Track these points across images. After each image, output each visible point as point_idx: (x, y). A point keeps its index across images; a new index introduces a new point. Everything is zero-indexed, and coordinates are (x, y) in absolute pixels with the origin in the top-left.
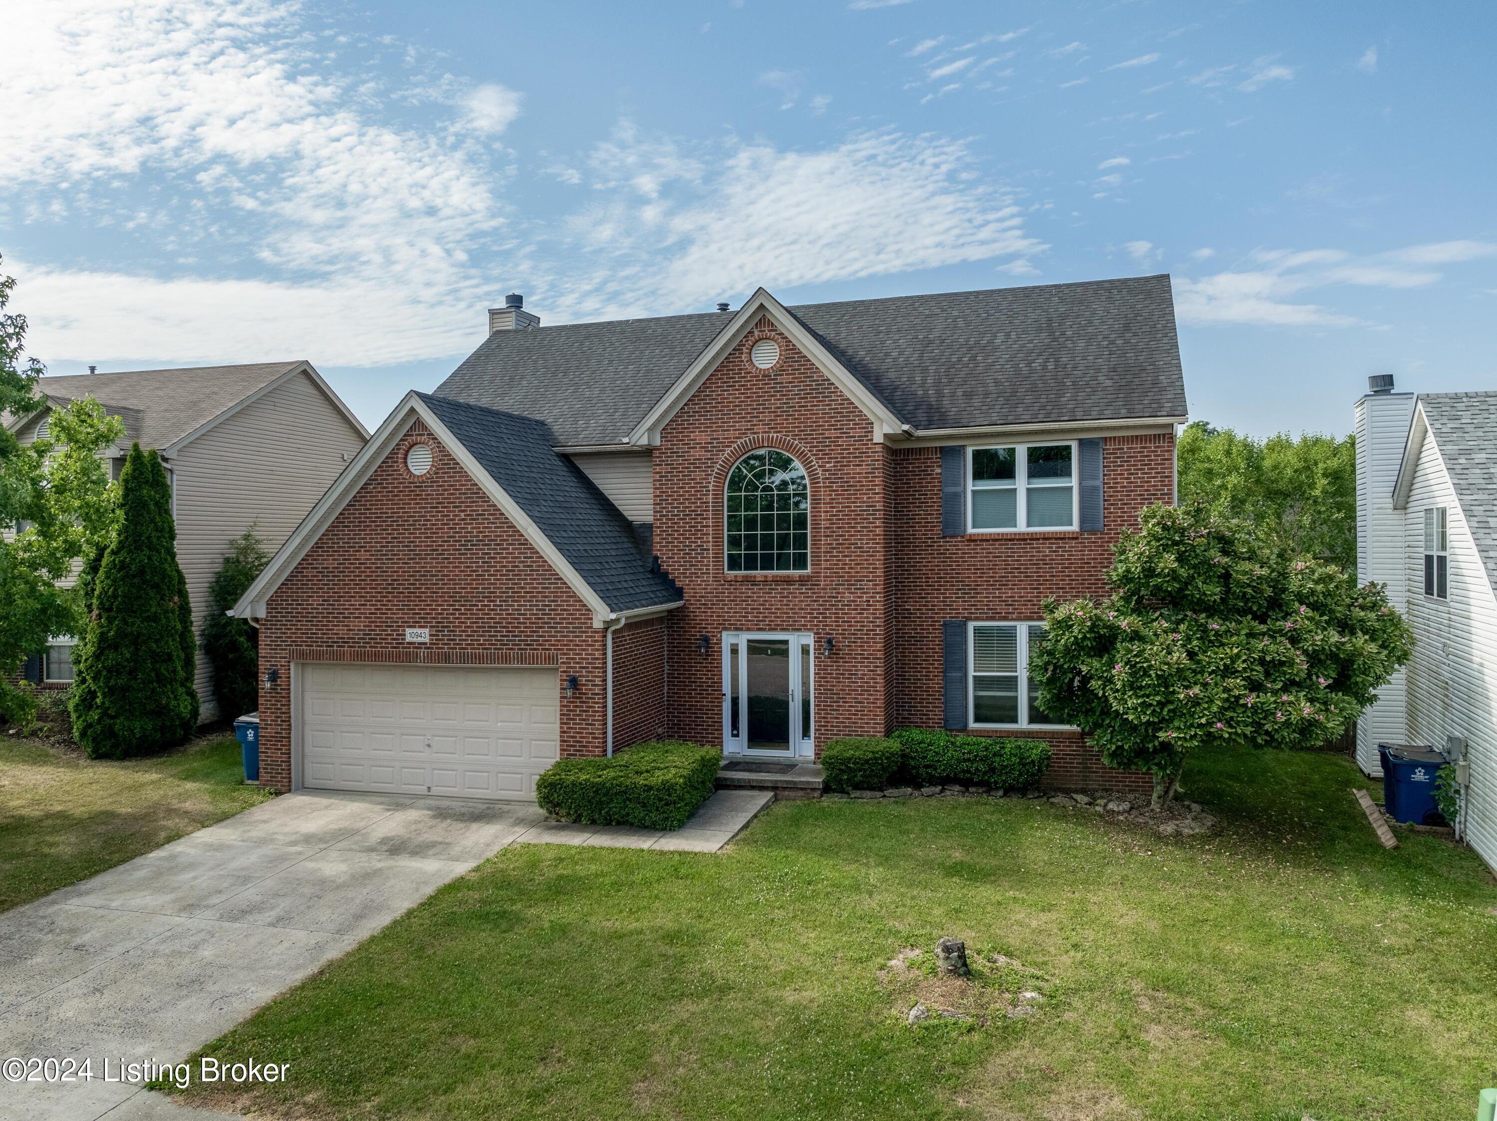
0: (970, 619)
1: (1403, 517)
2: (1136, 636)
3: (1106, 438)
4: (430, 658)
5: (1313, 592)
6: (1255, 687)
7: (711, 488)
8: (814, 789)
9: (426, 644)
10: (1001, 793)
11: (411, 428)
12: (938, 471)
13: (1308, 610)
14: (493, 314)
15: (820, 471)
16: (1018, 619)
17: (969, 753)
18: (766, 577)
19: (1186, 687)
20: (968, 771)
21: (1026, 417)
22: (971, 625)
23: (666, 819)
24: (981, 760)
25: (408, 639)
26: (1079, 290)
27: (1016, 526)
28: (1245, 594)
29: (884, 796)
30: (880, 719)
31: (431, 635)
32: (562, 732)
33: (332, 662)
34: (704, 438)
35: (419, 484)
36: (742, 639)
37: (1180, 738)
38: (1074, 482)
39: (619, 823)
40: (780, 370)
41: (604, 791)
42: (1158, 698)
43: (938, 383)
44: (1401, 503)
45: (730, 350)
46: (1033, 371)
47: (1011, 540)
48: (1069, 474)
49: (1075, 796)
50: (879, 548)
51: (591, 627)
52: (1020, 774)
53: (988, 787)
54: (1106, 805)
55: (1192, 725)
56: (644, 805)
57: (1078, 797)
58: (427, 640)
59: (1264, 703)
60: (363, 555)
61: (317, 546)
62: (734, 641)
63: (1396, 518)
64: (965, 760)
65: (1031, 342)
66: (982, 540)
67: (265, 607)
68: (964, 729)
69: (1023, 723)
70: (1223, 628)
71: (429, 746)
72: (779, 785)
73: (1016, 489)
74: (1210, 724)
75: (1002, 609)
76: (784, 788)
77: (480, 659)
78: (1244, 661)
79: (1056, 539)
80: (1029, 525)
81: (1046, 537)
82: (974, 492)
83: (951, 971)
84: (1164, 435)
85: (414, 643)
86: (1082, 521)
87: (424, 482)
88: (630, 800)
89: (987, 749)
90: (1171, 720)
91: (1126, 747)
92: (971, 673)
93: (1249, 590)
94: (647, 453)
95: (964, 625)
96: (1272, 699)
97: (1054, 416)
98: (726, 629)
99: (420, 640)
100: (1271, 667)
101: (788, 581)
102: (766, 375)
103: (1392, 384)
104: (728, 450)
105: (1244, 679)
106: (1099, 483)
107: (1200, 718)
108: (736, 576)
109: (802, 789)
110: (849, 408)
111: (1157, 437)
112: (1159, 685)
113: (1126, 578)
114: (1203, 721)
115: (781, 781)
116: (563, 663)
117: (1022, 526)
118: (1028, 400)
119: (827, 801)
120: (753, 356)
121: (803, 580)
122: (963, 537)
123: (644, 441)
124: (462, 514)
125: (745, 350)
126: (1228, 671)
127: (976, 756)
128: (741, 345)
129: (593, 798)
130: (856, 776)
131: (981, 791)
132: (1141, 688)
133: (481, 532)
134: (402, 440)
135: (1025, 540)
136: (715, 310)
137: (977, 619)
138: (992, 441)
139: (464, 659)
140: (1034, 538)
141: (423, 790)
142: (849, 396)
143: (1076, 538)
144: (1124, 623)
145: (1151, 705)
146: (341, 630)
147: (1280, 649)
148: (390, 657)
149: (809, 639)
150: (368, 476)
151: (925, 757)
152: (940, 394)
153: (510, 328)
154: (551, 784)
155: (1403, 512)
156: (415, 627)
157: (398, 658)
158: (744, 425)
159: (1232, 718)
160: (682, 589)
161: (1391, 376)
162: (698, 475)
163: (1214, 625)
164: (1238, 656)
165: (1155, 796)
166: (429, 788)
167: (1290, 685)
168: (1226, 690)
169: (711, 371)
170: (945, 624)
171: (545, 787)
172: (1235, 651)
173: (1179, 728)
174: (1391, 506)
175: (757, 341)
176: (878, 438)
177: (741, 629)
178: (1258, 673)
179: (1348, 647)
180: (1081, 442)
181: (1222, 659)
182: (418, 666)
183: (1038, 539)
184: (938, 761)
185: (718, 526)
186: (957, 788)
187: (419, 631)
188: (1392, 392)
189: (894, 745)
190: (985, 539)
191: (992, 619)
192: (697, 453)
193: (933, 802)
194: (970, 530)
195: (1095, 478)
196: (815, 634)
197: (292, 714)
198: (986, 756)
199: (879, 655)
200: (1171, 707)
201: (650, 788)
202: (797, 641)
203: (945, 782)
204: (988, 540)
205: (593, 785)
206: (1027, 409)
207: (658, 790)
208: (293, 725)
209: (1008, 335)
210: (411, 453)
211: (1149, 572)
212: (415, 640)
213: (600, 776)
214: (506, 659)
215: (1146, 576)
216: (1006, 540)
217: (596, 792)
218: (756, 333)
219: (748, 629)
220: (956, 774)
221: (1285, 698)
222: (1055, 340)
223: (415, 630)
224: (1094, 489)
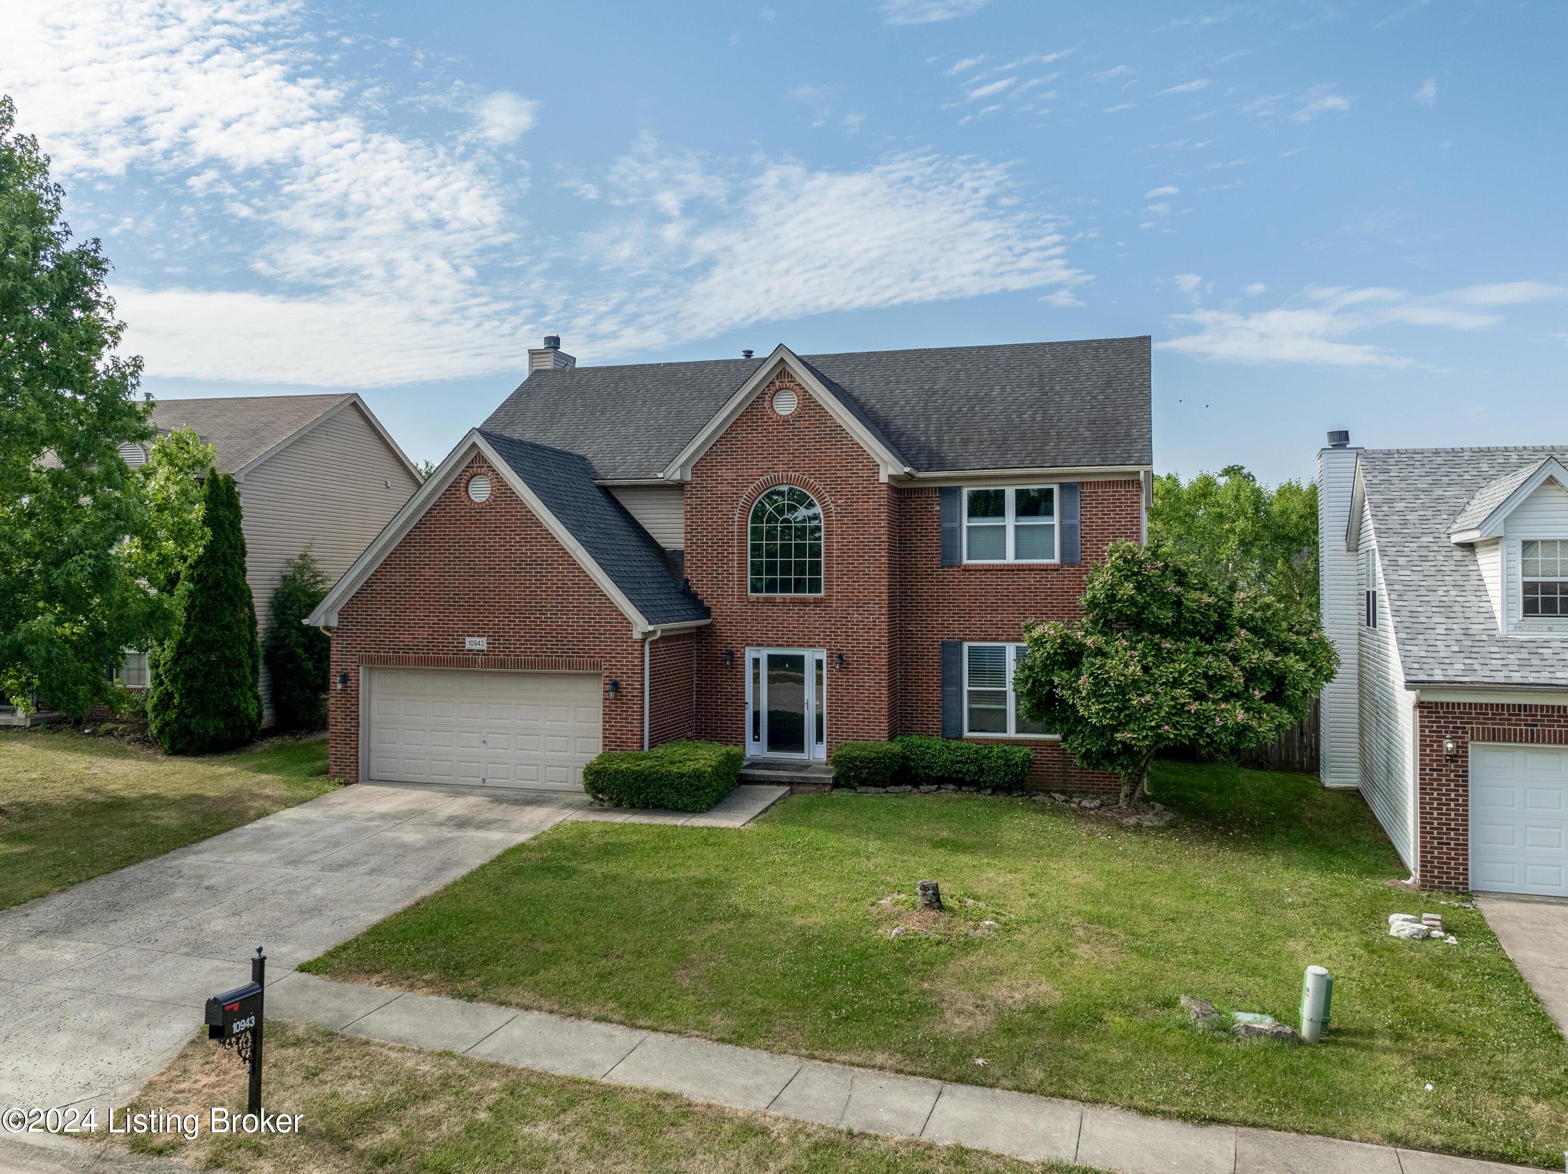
0: (965, 640)
1: (1355, 558)
2: (1099, 652)
3: (1083, 483)
4: (487, 664)
5: (1252, 618)
6: (1199, 697)
7: (736, 519)
8: (824, 784)
9: (483, 651)
10: (989, 791)
11: (472, 461)
12: (938, 508)
13: (1247, 633)
14: (533, 354)
15: (832, 506)
16: (1007, 640)
17: (961, 755)
18: (784, 598)
19: (1139, 695)
20: (960, 772)
21: (1015, 463)
22: (966, 646)
23: (696, 802)
24: (972, 762)
25: (468, 646)
26: (1070, 348)
27: (1005, 558)
28: (1194, 618)
29: (887, 792)
30: (884, 726)
31: (488, 643)
32: (604, 729)
33: (398, 666)
34: (729, 475)
35: (480, 509)
36: (763, 654)
37: (1134, 738)
38: (1056, 520)
39: (655, 807)
40: (798, 416)
41: (643, 778)
42: (1116, 704)
43: (939, 430)
44: (1353, 546)
45: (754, 398)
46: (1023, 422)
47: (1001, 570)
48: (1050, 513)
49: (1053, 795)
50: (884, 574)
51: (631, 638)
52: (1006, 775)
53: (978, 786)
54: (1080, 803)
55: (1144, 728)
56: (677, 790)
57: (1057, 796)
58: (485, 648)
59: (1204, 710)
60: (427, 572)
61: (385, 563)
62: (756, 656)
63: (1350, 558)
64: (958, 762)
65: (1023, 395)
66: (975, 570)
67: (337, 616)
68: (960, 737)
69: (1011, 733)
70: (1175, 647)
71: (484, 742)
72: (795, 780)
73: (1005, 526)
74: (1158, 726)
75: (993, 631)
76: (799, 784)
77: (532, 665)
78: (1190, 675)
79: (1040, 570)
80: (1017, 558)
81: (1031, 569)
82: (969, 528)
83: (927, 905)
84: (1133, 481)
85: (473, 650)
86: (1062, 555)
87: (483, 508)
88: (665, 786)
89: (977, 752)
90: (1127, 723)
91: (1094, 750)
92: (966, 688)
93: (1198, 615)
94: (679, 487)
95: (960, 645)
96: (1213, 707)
97: (1038, 463)
98: (748, 645)
99: (478, 647)
100: (1214, 681)
101: (805, 603)
102: (785, 420)
103: (1347, 439)
104: (752, 486)
105: (1190, 690)
106: (1077, 522)
107: (1151, 721)
108: (758, 598)
109: (815, 784)
110: (859, 452)
111: (1127, 483)
112: (1117, 694)
113: (1093, 604)
114: (1153, 724)
115: (796, 777)
116: (606, 669)
117: (1010, 558)
118: (1017, 447)
119: (836, 794)
120: (774, 403)
121: (817, 602)
122: (959, 567)
123: (677, 476)
124: (518, 537)
125: (767, 398)
126: (1176, 683)
127: (968, 758)
128: (763, 393)
129: (633, 784)
130: (861, 773)
131: (972, 789)
132: (1102, 696)
133: (534, 553)
134: (464, 471)
135: (1014, 570)
136: (741, 356)
137: (971, 640)
138: (985, 483)
139: (518, 664)
140: (1020, 569)
141: (479, 781)
142: (858, 441)
143: (1058, 570)
144: (1089, 641)
145: (1110, 710)
146: (407, 638)
147: (1222, 665)
148: (450, 662)
149: (822, 655)
150: (433, 502)
151: (924, 759)
152: (940, 440)
153: (549, 367)
154: (596, 772)
155: (1355, 553)
156: (474, 636)
157: (459, 663)
158: (765, 465)
159: (1178, 722)
160: (709, 608)
161: (1347, 432)
162: (725, 507)
163: (1167, 644)
164: (1185, 670)
165: (1122, 795)
166: (484, 780)
167: (1230, 696)
168: (1173, 698)
169: (737, 416)
170: (943, 644)
171: (591, 775)
172: (1183, 666)
173: (1133, 730)
174: (1345, 548)
175: (778, 391)
176: (883, 478)
177: (762, 645)
178: (1202, 685)
179: (1281, 665)
180: (1062, 486)
181: (1171, 673)
182: (476, 671)
183: (1024, 570)
184: (935, 763)
185: (742, 553)
186: (951, 787)
187: (478, 639)
188: (1348, 446)
189: (896, 747)
190: (978, 570)
191: (984, 640)
192: (724, 488)
193: (929, 797)
194: (965, 561)
195: (1072, 518)
196: (828, 650)
197: (360, 713)
198: (975, 758)
199: (884, 669)
200: (1127, 712)
201: (683, 775)
202: (810, 656)
203: (940, 781)
204: (981, 571)
205: (633, 773)
206: (1015, 455)
207: (690, 777)
208: (361, 722)
209: (1003, 388)
210: (471, 483)
211: (1112, 598)
212: (474, 648)
213: (639, 765)
214: (555, 665)
215: (1109, 602)
216: (997, 570)
217: (636, 779)
218: (777, 384)
219: (769, 645)
220: (950, 774)
221: (1223, 706)
222: (1045, 394)
223: (474, 639)
224: (1073, 527)
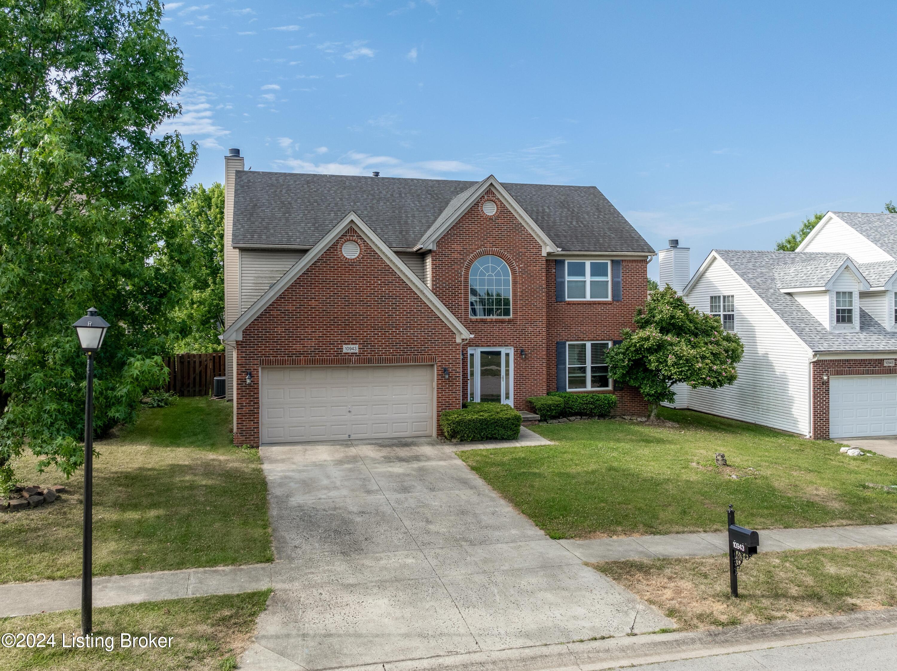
0: (568, 340)
3: (623, 261)
4: (359, 361)
7: (462, 274)
8: (535, 420)
9: (356, 353)
11: (346, 232)
12: (555, 271)
14: (226, 159)
15: (517, 268)
16: (588, 340)
18: (492, 319)
20: (585, 409)
21: (593, 249)
22: (568, 343)
23: (515, 433)
25: (345, 351)
27: (585, 298)
29: (559, 422)
30: (544, 388)
31: (359, 349)
32: (438, 397)
33: (291, 366)
34: (459, 248)
35: (352, 263)
36: (478, 351)
38: (609, 278)
40: (497, 217)
45: (473, 204)
47: (585, 304)
48: (606, 275)
49: (623, 417)
50: (544, 306)
51: (455, 343)
52: (607, 408)
53: (592, 415)
54: (637, 419)
57: (625, 417)
58: (357, 351)
60: (313, 303)
61: (281, 297)
62: (472, 353)
66: (572, 304)
67: (241, 333)
68: (565, 392)
69: (589, 387)
71: (350, 412)
73: (586, 281)
75: (581, 335)
77: (391, 361)
79: (603, 304)
80: (592, 298)
81: (599, 303)
82: (568, 281)
84: (644, 260)
85: (348, 353)
86: (613, 296)
87: (355, 263)
92: (568, 366)
95: (565, 343)
98: (470, 346)
99: (352, 351)
101: (502, 322)
102: (490, 218)
104: (472, 255)
106: (620, 280)
108: (476, 319)
109: (530, 421)
110: (530, 240)
111: (642, 261)
116: (439, 361)
117: (588, 298)
119: (543, 425)
120: (484, 208)
121: (509, 321)
122: (564, 302)
124: (379, 282)
125: (481, 205)
127: (589, 402)
128: (478, 202)
129: (479, 427)
132: (679, 364)
133: (391, 292)
134: (340, 238)
135: (592, 304)
137: (571, 340)
138: (576, 258)
139: (380, 361)
140: (594, 303)
141: (346, 437)
142: (531, 233)
143: (611, 304)
145: (684, 371)
146: (298, 347)
148: (332, 362)
149: (511, 351)
150: (318, 257)
151: (568, 404)
153: (242, 169)
156: (349, 344)
157: (338, 361)
158: (479, 243)
162: (456, 267)
165: (653, 414)
166: (350, 436)
169: (463, 214)
170: (557, 343)
175: (486, 202)
176: (544, 254)
177: (478, 346)
180: (612, 261)
182: (351, 367)
183: (597, 304)
184: (573, 405)
185: (466, 293)
187: (352, 346)
190: (574, 304)
191: (577, 340)
192: (456, 255)
193: (574, 423)
194: (567, 299)
195: (619, 277)
196: (514, 347)
197: (260, 399)
198: (593, 402)
199: (544, 357)
202: (504, 351)
208: (260, 405)
210: (344, 245)
212: (349, 351)
214: (407, 360)
216: (583, 304)
218: (486, 197)
219: (482, 346)
220: (581, 411)
223: (349, 346)
224: (618, 282)
